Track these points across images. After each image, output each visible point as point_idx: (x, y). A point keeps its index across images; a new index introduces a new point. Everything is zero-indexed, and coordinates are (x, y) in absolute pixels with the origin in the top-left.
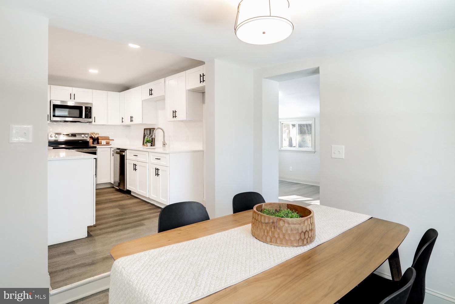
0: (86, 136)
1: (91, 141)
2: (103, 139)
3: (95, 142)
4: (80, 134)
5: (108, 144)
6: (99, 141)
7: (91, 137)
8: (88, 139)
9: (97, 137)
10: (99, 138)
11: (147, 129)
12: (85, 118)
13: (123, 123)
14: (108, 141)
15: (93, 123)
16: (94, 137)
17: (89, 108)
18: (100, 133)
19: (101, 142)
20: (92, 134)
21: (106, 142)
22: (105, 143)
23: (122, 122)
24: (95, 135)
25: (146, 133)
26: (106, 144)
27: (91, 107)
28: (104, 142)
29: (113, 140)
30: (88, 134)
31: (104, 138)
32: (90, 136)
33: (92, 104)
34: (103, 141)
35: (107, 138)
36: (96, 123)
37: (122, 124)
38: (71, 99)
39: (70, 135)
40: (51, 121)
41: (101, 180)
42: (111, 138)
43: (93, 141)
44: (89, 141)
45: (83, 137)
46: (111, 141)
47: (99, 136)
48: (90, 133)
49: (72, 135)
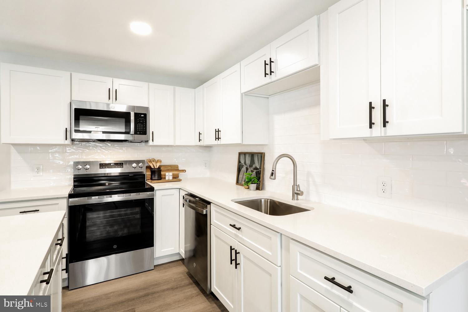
0: (140, 164)
1: (148, 174)
2: (168, 170)
3: (155, 176)
4: (131, 162)
5: (176, 178)
6: (162, 173)
7: (149, 167)
8: (144, 170)
9: (157, 167)
10: (162, 168)
11: (245, 154)
12: (136, 133)
13: (201, 143)
14: (176, 172)
15: (151, 143)
16: (152, 167)
17: (143, 116)
18: (166, 160)
19: (165, 175)
20: (150, 161)
21: (173, 175)
22: (171, 178)
23: (200, 140)
24: (154, 163)
25: (242, 162)
26: (173, 178)
27: (145, 115)
28: (169, 175)
29: (184, 171)
30: (143, 162)
31: (170, 168)
32: (146, 165)
33: (147, 109)
34: (167, 174)
35: (174, 168)
36: (155, 143)
37: (199, 144)
38: (109, 99)
39: (112, 164)
40: (73, 140)
41: (162, 250)
42: (181, 168)
43: (152, 175)
44: (144, 175)
45: (135, 168)
46: (180, 173)
47: (161, 165)
48: (146, 161)
49: (115, 164)
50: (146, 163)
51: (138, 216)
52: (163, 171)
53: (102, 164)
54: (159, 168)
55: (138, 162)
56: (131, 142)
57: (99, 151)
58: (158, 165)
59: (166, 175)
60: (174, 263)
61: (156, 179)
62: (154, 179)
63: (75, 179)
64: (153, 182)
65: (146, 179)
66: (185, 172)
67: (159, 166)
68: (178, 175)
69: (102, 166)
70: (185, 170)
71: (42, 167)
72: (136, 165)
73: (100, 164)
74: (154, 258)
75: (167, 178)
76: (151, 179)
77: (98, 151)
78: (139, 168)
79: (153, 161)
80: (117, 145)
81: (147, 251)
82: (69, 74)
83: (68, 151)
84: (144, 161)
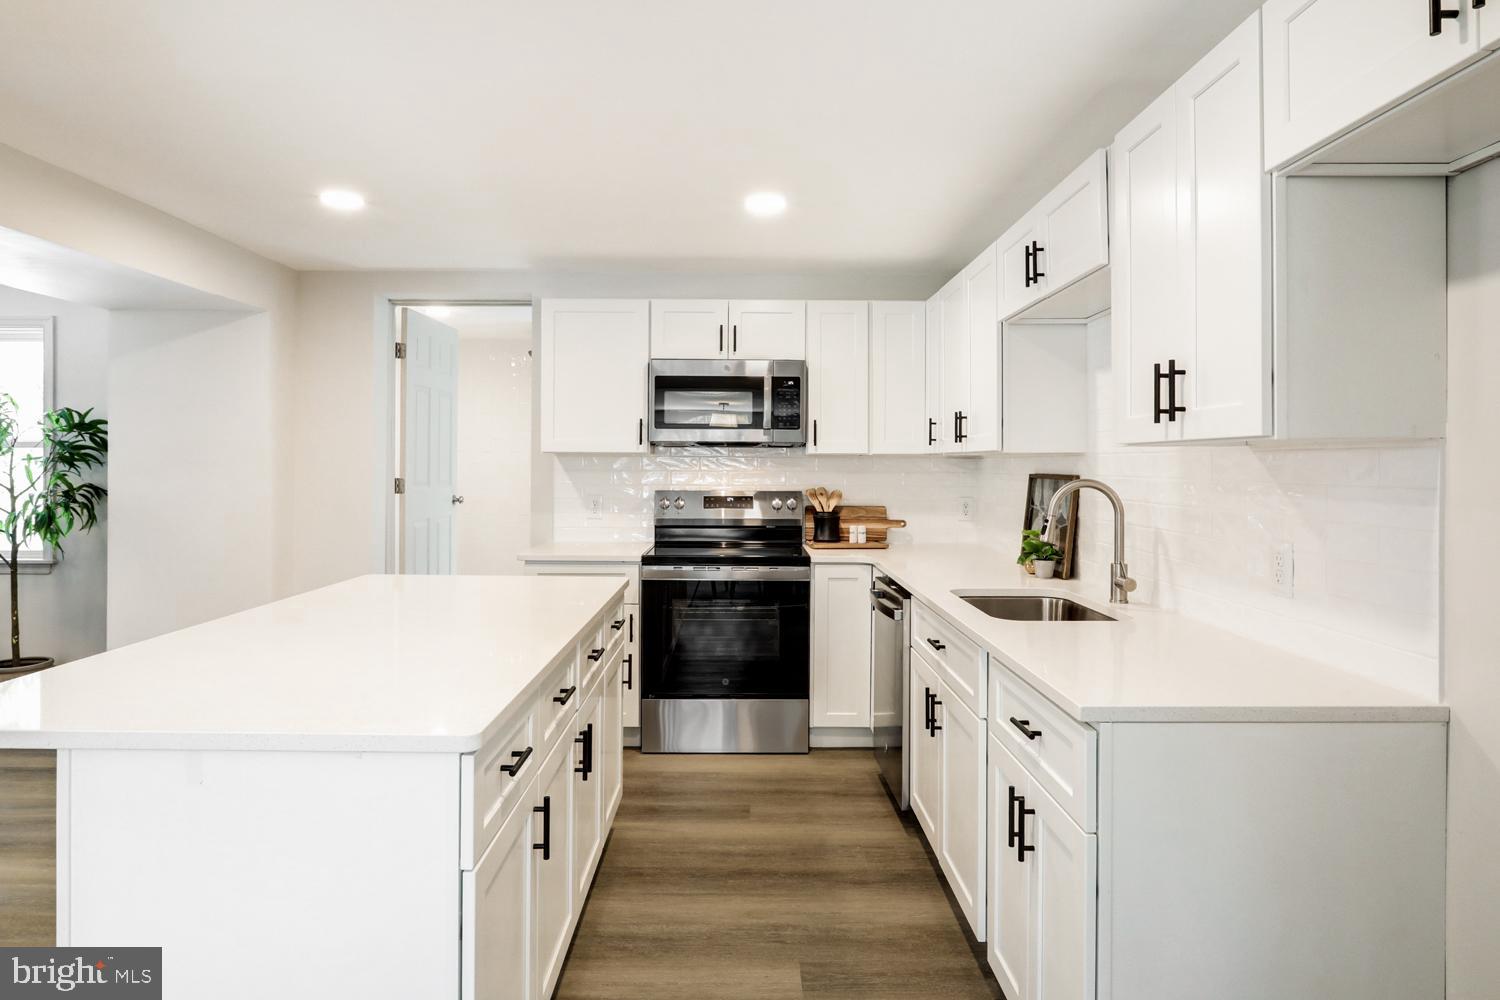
0: (791, 501)
1: (809, 525)
2: (858, 520)
3: (822, 532)
4: (770, 495)
5: (877, 540)
6: (842, 525)
7: (810, 510)
8: (798, 517)
9: (831, 510)
10: (843, 514)
11: (1043, 477)
12: (775, 425)
13: (935, 448)
14: (878, 526)
15: (810, 448)
16: (819, 509)
17: (791, 383)
18: (855, 492)
19: (848, 534)
20: (814, 494)
21: (870, 531)
22: (862, 539)
23: (931, 440)
24: (824, 501)
25: (1038, 499)
26: (868, 540)
27: (797, 380)
28: (856, 532)
29: (901, 523)
30: (796, 495)
31: (862, 513)
32: (806, 504)
33: (802, 365)
34: (852, 528)
35: (876, 514)
36: (822, 449)
37: (931, 450)
38: (721, 349)
39: (729, 500)
40: (653, 444)
41: (829, 714)
42: (892, 515)
43: (816, 529)
44: (800, 528)
45: (778, 509)
46: (893, 529)
47: (842, 504)
48: (804, 493)
49: (735, 498)
50: (804, 498)
51: (774, 622)
52: (846, 521)
53: (710, 498)
54: (837, 510)
55: (784, 495)
56: (769, 446)
57: (705, 468)
58: (833, 503)
59: (851, 531)
60: (857, 752)
61: (826, 538)
62: (821, 538)
63: (658, 530)
64: (816, 546)
65: (803, 540)
66: (904, 526)
67: (836, 507)
68: (886, 533)
69: (711, 501)
70: (903, 521)
71: (601, 500)
72: (780, 502)
73: (705, 498)
74: (809, 728)
75: (852, 539)
76: (816, 539)
77: (703, 468)
78: (786, 510)
79: (822, 494)
80: (741, 455)
81: (792, 705)
82: (646, 302)
83: (648, 468)
84: (800, 492)
